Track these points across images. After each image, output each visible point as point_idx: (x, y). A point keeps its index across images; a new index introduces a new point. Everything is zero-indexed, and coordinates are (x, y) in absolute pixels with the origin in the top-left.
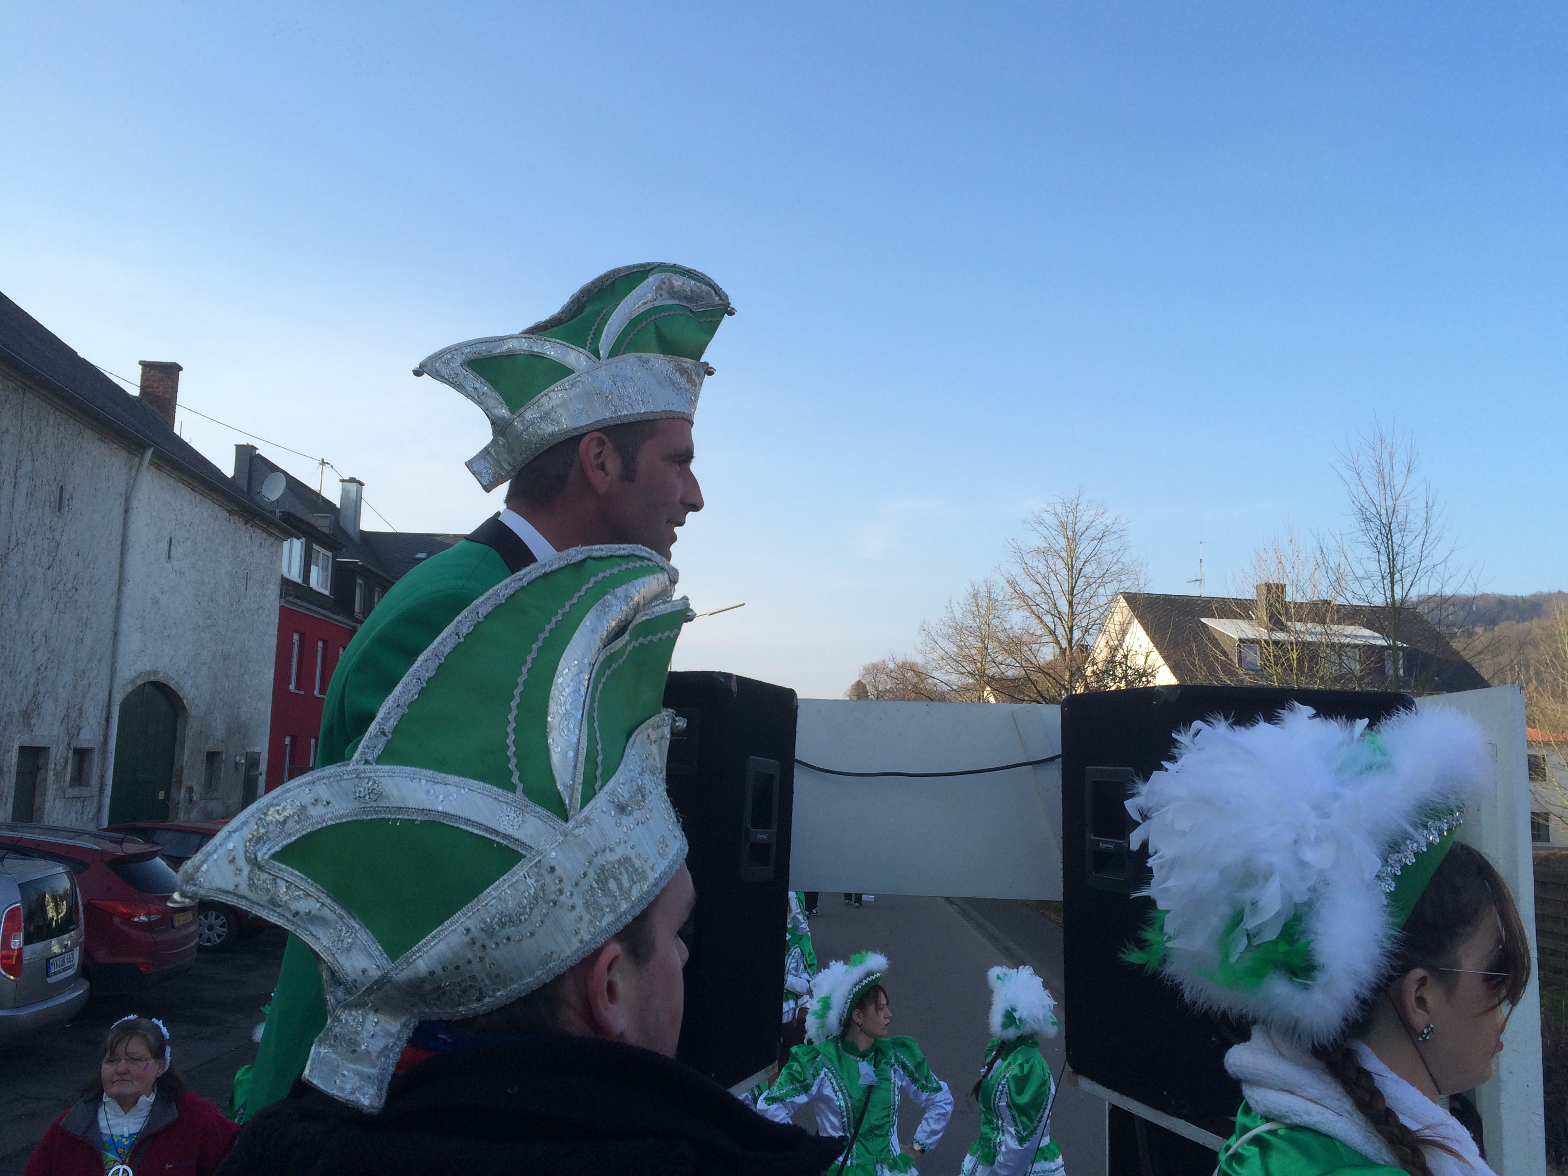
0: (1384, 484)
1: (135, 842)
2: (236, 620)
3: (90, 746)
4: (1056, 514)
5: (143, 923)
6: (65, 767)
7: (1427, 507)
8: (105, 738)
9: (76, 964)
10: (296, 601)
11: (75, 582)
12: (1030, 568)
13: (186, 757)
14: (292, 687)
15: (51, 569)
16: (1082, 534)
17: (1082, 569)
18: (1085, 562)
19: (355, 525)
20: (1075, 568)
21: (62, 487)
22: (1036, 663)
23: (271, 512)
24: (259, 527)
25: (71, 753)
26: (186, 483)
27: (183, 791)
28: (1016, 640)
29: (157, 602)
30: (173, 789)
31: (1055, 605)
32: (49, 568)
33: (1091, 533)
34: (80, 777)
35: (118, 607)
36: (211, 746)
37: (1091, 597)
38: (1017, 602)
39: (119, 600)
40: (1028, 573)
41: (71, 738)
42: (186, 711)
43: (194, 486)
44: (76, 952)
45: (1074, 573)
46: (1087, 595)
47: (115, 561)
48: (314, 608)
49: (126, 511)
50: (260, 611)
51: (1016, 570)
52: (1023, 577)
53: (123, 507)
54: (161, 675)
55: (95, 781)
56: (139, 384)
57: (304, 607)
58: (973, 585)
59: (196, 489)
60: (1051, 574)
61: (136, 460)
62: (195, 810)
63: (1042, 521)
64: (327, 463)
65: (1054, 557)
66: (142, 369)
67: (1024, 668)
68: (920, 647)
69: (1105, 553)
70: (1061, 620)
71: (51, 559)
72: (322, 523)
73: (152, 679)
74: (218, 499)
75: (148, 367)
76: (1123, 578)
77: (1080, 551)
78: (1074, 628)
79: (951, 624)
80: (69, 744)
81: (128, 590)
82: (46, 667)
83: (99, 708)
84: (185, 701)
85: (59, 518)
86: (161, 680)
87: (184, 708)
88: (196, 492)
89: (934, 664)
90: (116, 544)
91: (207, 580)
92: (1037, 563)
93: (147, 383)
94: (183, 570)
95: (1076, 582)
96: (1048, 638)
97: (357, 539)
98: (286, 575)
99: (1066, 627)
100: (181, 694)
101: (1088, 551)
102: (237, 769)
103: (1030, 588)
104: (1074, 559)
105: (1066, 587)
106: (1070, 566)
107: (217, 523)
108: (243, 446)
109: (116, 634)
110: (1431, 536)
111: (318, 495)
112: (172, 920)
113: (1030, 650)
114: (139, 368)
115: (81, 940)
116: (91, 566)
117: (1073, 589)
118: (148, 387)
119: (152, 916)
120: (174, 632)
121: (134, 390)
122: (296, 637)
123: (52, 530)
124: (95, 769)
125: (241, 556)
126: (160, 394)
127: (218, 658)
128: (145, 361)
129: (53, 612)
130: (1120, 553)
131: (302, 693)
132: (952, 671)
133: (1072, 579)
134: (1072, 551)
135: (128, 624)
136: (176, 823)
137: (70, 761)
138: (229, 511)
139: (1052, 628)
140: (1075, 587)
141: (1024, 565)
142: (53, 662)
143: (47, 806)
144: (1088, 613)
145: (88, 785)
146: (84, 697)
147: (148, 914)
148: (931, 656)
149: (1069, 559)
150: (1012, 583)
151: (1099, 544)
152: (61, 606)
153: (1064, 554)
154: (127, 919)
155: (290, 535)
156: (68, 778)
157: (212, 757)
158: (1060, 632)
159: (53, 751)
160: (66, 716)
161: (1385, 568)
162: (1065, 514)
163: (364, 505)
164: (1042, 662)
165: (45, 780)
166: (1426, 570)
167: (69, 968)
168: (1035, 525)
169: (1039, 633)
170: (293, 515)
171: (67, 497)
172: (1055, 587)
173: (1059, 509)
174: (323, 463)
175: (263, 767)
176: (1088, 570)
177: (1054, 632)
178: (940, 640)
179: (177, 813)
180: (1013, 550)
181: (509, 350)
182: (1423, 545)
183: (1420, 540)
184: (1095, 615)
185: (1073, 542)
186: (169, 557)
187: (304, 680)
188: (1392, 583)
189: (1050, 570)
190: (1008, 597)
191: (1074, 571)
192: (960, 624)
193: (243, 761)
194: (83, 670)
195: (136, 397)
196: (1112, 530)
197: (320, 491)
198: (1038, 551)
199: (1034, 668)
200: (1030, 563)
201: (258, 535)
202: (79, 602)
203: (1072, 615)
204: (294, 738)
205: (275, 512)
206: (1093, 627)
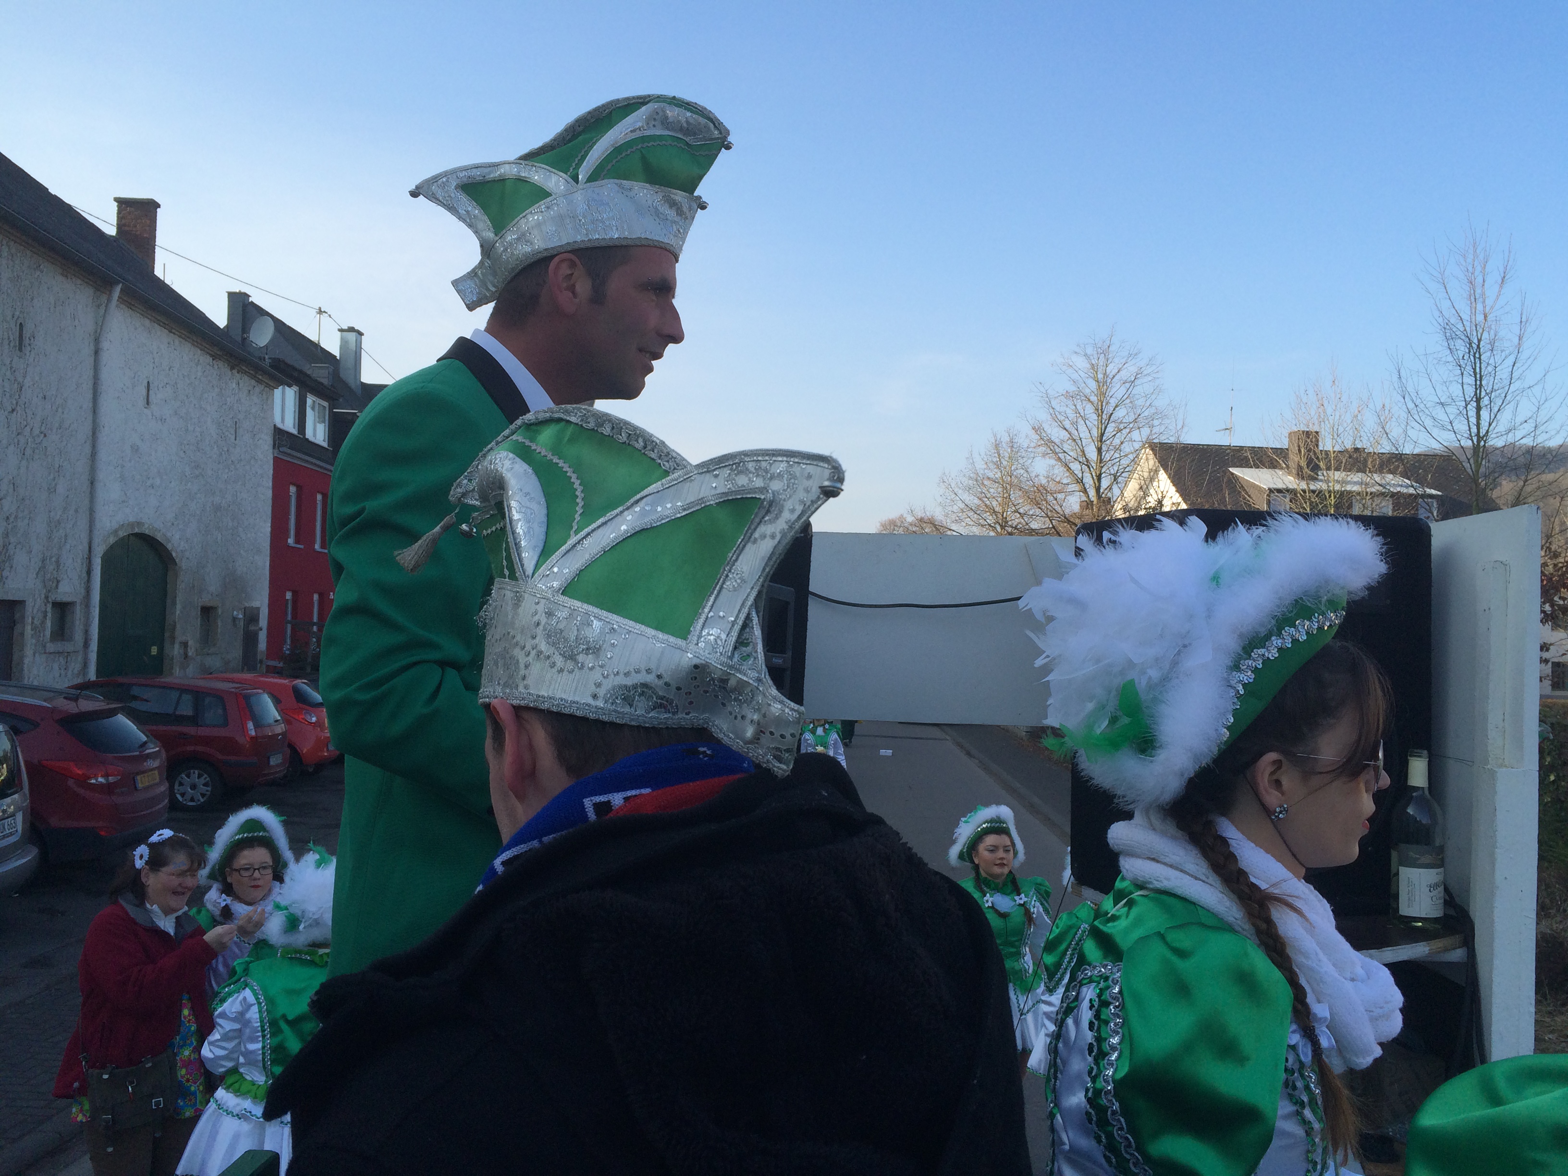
0: (1473, 299)
1: (97, 700)
2: (227, 471)
3: (69, 599)
4: (1086, 355)
5: (101, 784)
6: (43, 623)
7: (1521, 322)
8: (88, 592)
9: (20, 828)
10: (289, 451)
11: (43, 428)
12: (1057, 413)
13: (178, 612)
14: (291, 541)
15: (15, 413)
16: (1114, 376)
17: (1112, 414)
18: (1116, 406)
19: (355, 376)
20: (1105, 412)
21: (21, 324)
22: (1062, 513)
23: (260, 358)
24: (246, 373)
25: (49, 606)
26: (162, 324)
27: (177, 646)
28: (1041, 488)
29: (137, 450)
30: (167, 645)
31: (1083, 452)
32: (13, 410)
33: (1124, 375)
34: (61, 632)
35: (93, 455)
36: (206, 600)
37: (1122, 443)
38: (1042, 449)
39: (94, 446)
40: (1055, 419)
41: (49, 591)
42: (176, 564)
43: (172, 328)
44: (19, 817)
45: (1104, 417)
46: (1117, 441)
47: (88, 404)
48: (314, 461)
49: (97, 352)
50: (252, 462)
51: (1043, 416)
52: (1049, 422)
53: (92, 347)
54: (146, 526)
55: (79, 637)
56: (115, 223)
57: (299, 459)
58: (995, 436)
59: (173, 331)
60: (1080, 420)
61: (104, 298)
62: (191, 666)
63: (1071, 364)
64: (325, 312)
65: (1084, 402)
66: (118, 206)
67: (1049, 518)
68: (940, 499)
69: (1137, 397)
70: (1089, 467)
71: (14, 402)
72: (320, 373)
73: (136, 530)
74: (199, 341)
75: (124, 204)
76: (1156, 422)
77: (1111, 394)
78: (1103, 476)
79: (972, 475)
80: (47, 597)
81: (104, 437)
82: (16, 517)
83: (79, 561)
84: (174, 555)
85: (20, 358)
86: (147, 532)
87: (173, 561)
88: (174, 334)
89: (954, 517)
90: (87, 386)
91: (191, 428)
92: (1065, 408)
93: (123, 221)
94: (164, 417)
95: (1106, 428)
96: (1075, 487)
97: (359, 392)
98: (280, 425)
99: (1094, 474)
100: (169, 547)
101: (1119, 395)
102: (235, 625)
103: (1057, 434)
104: (1104, 404)
105: (1095, 433)
106: (1100, 411)
107: (199, 368)
108: (235, 293)
109: (92, 483)
110: (1523, 356)
111: (316, 346)
112: (134, 780)
113: (1056, 499)
114: (114, 207)
115: (24, 805)
116: (60, 410)
117: (1102, 435)
118: (124, 225)
119: (110, 778)
120: (158, 481)
121: (110, 229)
122: (293, 489)
123: (13, 371)
124: (77, 623)
125: (228, 403)
126: (138, 233)
127: (208, 509)
128: (120, 198)
129: (20, 459)
130: (1153, 397)
131: (302, 547)
132: (972, 523)
133: (1102, 424)
134: (1102, 394)
135: (107, 476)
136: (168, 680)
137: (49, 615)
138: (211, 356)
139: (1080, 476)
140: (1104, 433)
141: (1051, 411)
142: (23, 511)
143: (26, 661)
144: (1119, 459)
145: (70, 639)
146: (60, 548)
147: (106, 776)
148: (950, 508)
149: (1100, 403)
150: (1038, 429)
151: (1132, 387)
152: (28, 452)
153: (1094, 399)
154: (82, 781)
155: (280, 383)
156: (48, 633)
157: (207, 611)
158: (1088, 481)
159: (29, 604)
160: (43, 568)
161: (1470, 391)
162: (1096, 356)
163: (364, 355)
164: (1067, 512)
165: (22, 634)
166: (1516, 394)
167: (11, 834)
168: (1064, 368)
169: (1065, 481)
170: (283, 361)
171: (28, 336)
172: (1084, 433)
173: (1089, 351)
174: (320, 312)
175: (263, 622)
176: (1120, 413)
177: (1082, 481)
178: (960, 492)
179: (172, 668)
180: (1040, 394)
181: (500, 176)
182: (1514, 366)
183: (1511, 359)
184: (1125, 462)
185: (1103, 385)
186: (148, 403)
187: (304, 532)
188: (1479, 409)
189: (1078, 415)
190: (1033, 445)
191: (1104, 416)
192: (981, 475)
193: (241, 616)
194: (59, 521)
195: (113, 236)
196: (1145, 372)
197: (319, 341)
198: (1069, 396)
199: (1060, 517)
200: (1058, 408)
201: (246, 382)
202: (49, 449)
203: (1100, 463)
204: (295, 593)
205: (265, 358)
206: (1123, 475)
